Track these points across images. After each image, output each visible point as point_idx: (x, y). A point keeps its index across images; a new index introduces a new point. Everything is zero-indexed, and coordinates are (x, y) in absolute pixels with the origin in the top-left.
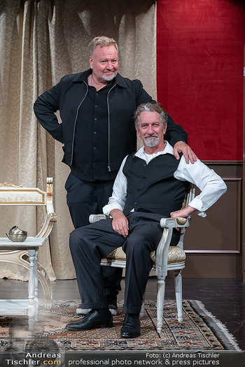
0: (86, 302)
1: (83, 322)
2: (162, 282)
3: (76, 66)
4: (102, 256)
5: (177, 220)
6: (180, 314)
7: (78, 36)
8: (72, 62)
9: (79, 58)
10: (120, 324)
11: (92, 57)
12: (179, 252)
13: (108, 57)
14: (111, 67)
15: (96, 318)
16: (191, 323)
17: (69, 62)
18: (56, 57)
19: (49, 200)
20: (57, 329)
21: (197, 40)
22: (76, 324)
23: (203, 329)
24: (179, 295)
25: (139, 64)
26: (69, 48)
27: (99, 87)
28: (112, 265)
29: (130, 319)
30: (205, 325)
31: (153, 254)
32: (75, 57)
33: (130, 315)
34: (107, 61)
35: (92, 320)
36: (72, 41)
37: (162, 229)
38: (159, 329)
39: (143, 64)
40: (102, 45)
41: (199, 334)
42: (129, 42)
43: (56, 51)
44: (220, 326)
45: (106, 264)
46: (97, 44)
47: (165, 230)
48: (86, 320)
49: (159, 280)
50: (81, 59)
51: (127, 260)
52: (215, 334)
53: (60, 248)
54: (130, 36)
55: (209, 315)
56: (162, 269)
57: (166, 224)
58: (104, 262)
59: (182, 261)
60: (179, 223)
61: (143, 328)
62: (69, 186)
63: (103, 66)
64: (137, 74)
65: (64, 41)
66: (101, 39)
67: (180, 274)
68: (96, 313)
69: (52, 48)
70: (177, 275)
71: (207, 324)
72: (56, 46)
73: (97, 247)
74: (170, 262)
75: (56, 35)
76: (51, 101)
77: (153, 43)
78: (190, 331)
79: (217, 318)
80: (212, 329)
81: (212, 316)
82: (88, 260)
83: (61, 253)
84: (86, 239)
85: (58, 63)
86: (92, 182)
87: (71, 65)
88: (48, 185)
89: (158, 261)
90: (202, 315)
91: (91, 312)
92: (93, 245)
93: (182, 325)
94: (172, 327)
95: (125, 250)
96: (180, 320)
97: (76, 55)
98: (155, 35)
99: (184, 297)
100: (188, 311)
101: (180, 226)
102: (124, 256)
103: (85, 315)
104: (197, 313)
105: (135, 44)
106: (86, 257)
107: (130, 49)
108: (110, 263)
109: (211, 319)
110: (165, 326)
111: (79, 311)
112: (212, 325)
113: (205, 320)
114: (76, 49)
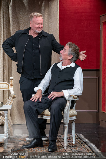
0: (31, 135)
1: (30, 144)
2: (67, 126)
3: (21, 24)
4: (39, 114)
5: (73, 97)
6: (74, 140)
7: (23, 11)
8: (20, 23)
9: (23, 21)
10: (47, 145)
11: (32, 22)
12: (74, 112)
13: (40, 22)
14: (41, 27)
15: (36, 142)
16: (79, 144)
17: (18, 23)
18: (12, 20)
19: (11, 88)
20: (18, 148)
21: (78, 12)
22: (27, 145)
23: (85, 147)
24: (73, 132)
25: (51, 24)
26: (18, 16)
27: (35, 36)
28: (43, 118)
29: (52, 142)
30: (86, 145)
31: (62, 113)
32: (21, 20)
33: (52, 141)
34: (39, 24)
35: (34, 143)
36: (20, 13)
37: (66, 101)
38: (65, 147)
39: (53, 24)
40: (37, 16)
41: (83, 149)
42: (46, 13)
43: (12, 18)
44: (93, 146)
45: (40, 118)
46: (34, 16)
47: (68, 101)
48: (31, 143)
49: (65, 124)
50: (24, 21)
51: (51, 115)
52: (91, 149)
53: (14, 110)
54: (47, 11)
55: (87, 140)
56: (67, 119)
57: (69, 99)
58: (39, 117)
59: (75, 116)
60: (74, 98)
61: (57, 147)
62: (21, 82)
63: (37, 26)
64: (50, 28)
65: (16, 13)
66: (36, 14)
67: (74, 122)
68: (36, 140)
69: (11, 16)
70: (72, 122)
71: (87, 145)
72: (12, 15)
73: (36, 110)
74: (70, 116)
75: (12, 10)
76: (11, 43)
77: (58, 14)
78: (79, 148)
79: (91, 142)
80: (89, 147)
81: (88, 141)
82: (32, 115)
83: (15, 112)
84: (31, 106)
85: (13, 24)
86: (33, 79)
87: (19, 24)
88: (11, 80)
89: (65, 116)
90: (84, 140)
91: (33, 140)
92: (35, 109)
93: (75, 145)
94: (71, 146)
95: (50, 111)
96: (74, 143)
97: (22, 19)
98: (59, 10)
99: (76, 132)
100: (77, 139)
101: (74, 100)
102: (49, 113)
103: (31, 141)
104: (81, 140)
105: (49, 15)
106: (32, 114)
107: (47, 17)
108: (42, 117)
109: (88, 142)
110: (68, 146)
111: (28, 139)
112: (89, 145)
113: (85, 143)
114: (21, 16)
